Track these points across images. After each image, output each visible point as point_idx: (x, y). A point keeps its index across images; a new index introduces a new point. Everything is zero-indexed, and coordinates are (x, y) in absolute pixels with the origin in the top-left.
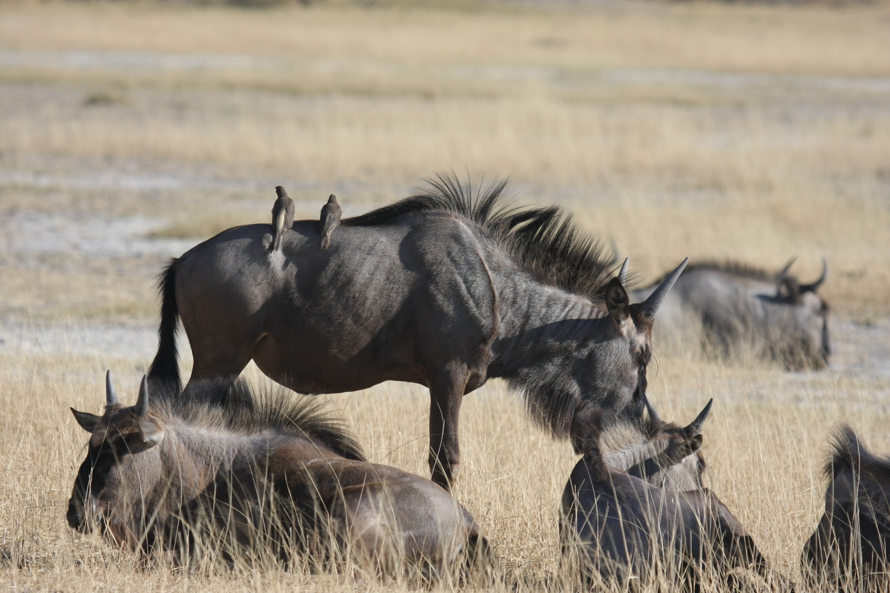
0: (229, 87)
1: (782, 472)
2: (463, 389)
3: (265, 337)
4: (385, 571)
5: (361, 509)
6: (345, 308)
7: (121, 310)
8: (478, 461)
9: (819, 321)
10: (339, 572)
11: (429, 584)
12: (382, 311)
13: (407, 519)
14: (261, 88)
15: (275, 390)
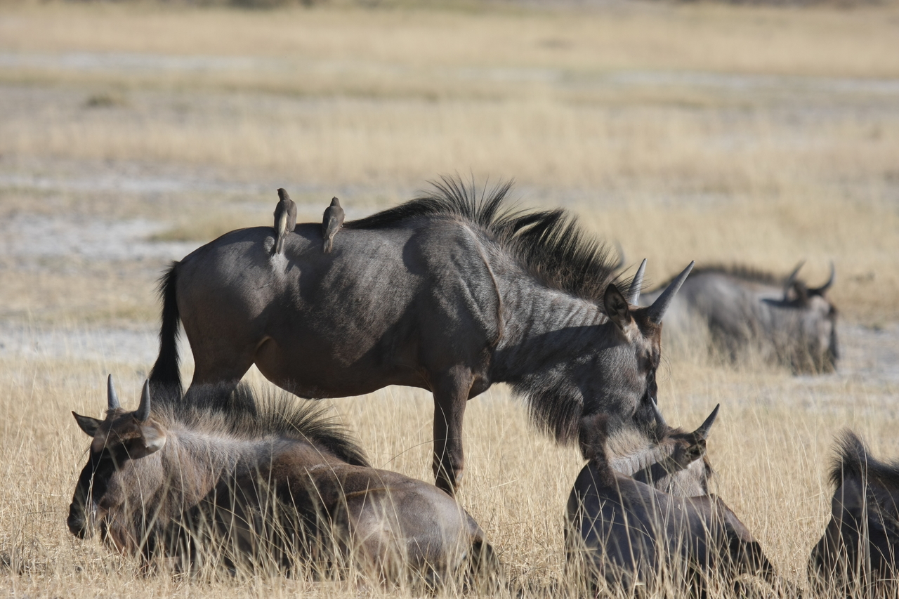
2: (467, 393)
3: (267, 341)
4: (389, 578)
5: (364, 515)
6: (348, 312)
7: (122, 314)
8: (482, 466)
10: (342, 578)
11: (433, 591)
12: (385, 315)
13: (411, 525)
15: (278, 395)
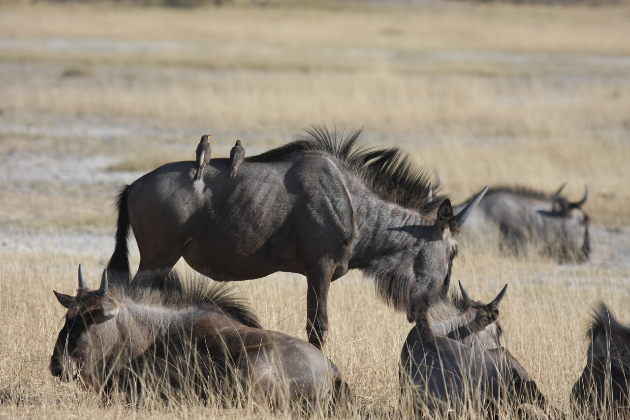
0: (165, 64)
1: (556, 335)
2: (330, 277)
3: (191, 241)
4: (276, 406)
5: (259, 362)
6: (247, 220)
7: (89, 222)
8: (341, 328)
9: (582, 229)
10: (243, 407)
11: (307, 416)
12: (273, 222)
13: (291, 370)
14: (186, 64)
15: (197, 278)
